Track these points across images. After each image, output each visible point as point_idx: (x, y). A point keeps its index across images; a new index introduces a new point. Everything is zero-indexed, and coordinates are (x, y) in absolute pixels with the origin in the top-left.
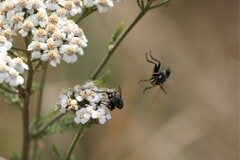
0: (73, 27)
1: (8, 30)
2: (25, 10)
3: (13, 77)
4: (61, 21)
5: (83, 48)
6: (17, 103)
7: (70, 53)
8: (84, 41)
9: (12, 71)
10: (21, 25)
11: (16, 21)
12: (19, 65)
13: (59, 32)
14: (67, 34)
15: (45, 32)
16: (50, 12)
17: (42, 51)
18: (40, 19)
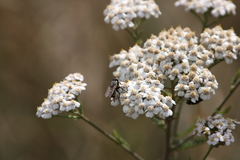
0: (208, 74)
1: (161, 75)
2: (173, 60)
3: (165, 110)
4: (199, 70)
5: (215, 90)
6: (162, 126)
7: (206, 93)
8: (216, 85)
9: (164, 105)
10: (170, 72)
11: (167, 69)
12: (169, 101)
13: (197, 77)
14: (204, 78)
15: (187, 77)
16: (191, 62)
17: (185, 91)
18: (184, 67)
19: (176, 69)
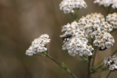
0: (110, 36)
1: (87, 36)
2: (93, 29)
4: (105, 33)
5: (113, 43)
6: (86, 61)
7: (109, 45)
8: (113, 41)
9: (88, 50)
11: (90, 33)
12: (91, 48)
13: (105, 37)
14: (108, 38)
15: (100, 37)
16: (102, 30)
17: (98, 44)
18: (98, 32)
19: (94, 33)
